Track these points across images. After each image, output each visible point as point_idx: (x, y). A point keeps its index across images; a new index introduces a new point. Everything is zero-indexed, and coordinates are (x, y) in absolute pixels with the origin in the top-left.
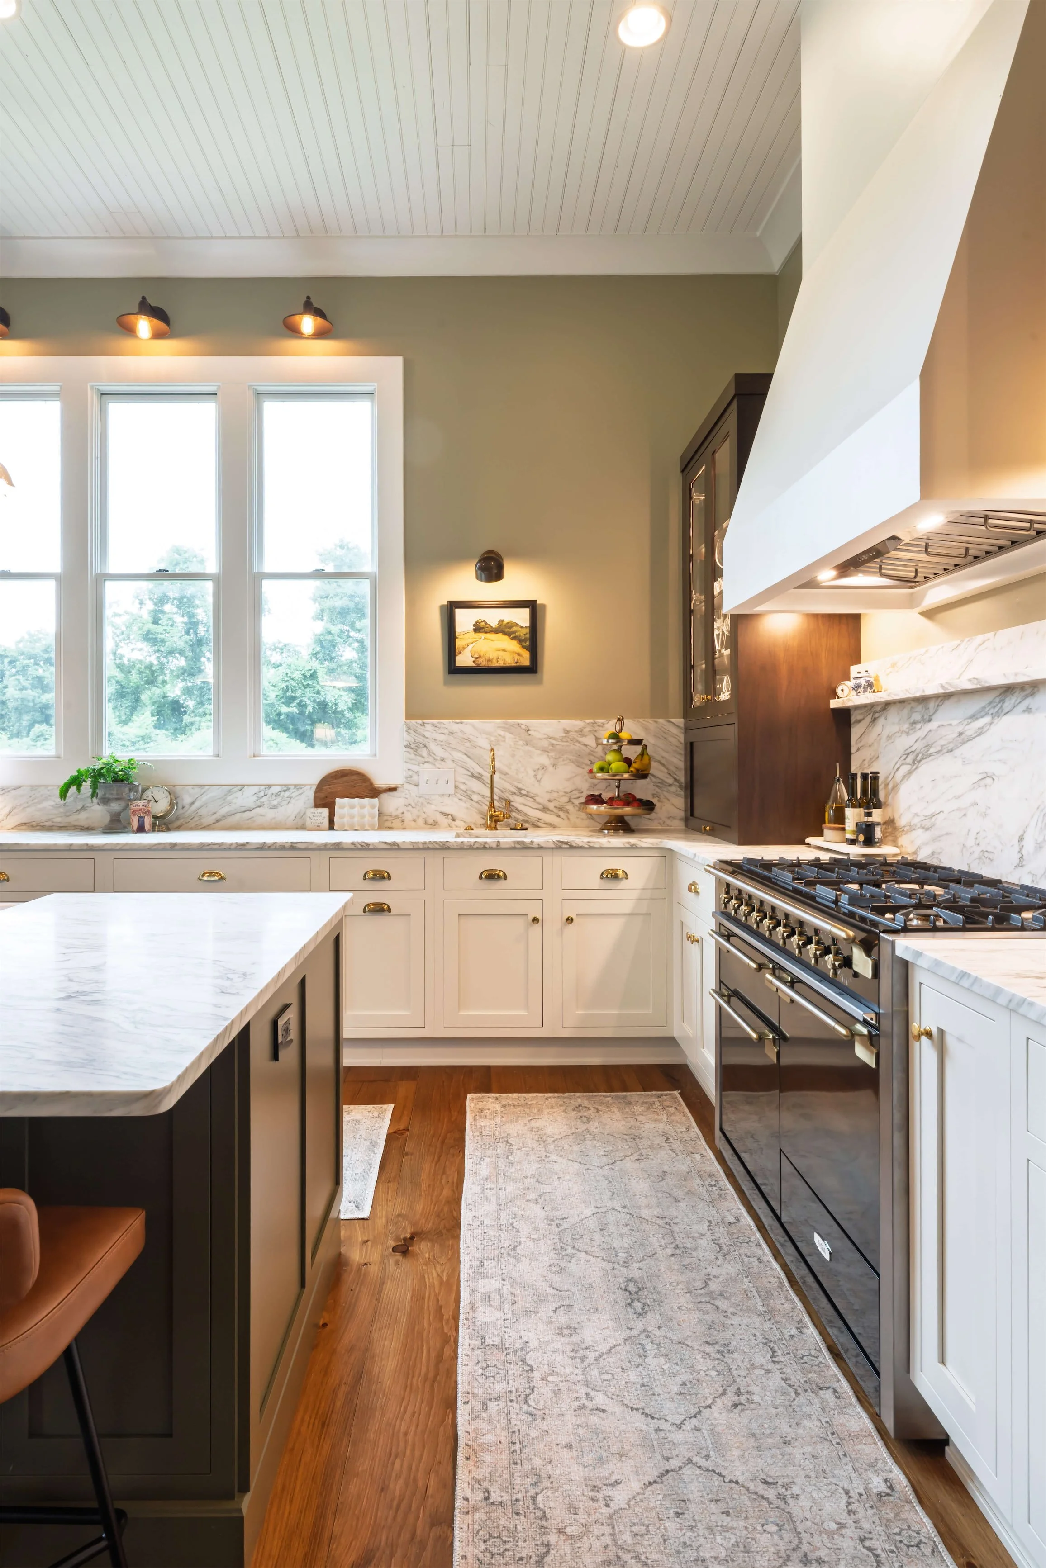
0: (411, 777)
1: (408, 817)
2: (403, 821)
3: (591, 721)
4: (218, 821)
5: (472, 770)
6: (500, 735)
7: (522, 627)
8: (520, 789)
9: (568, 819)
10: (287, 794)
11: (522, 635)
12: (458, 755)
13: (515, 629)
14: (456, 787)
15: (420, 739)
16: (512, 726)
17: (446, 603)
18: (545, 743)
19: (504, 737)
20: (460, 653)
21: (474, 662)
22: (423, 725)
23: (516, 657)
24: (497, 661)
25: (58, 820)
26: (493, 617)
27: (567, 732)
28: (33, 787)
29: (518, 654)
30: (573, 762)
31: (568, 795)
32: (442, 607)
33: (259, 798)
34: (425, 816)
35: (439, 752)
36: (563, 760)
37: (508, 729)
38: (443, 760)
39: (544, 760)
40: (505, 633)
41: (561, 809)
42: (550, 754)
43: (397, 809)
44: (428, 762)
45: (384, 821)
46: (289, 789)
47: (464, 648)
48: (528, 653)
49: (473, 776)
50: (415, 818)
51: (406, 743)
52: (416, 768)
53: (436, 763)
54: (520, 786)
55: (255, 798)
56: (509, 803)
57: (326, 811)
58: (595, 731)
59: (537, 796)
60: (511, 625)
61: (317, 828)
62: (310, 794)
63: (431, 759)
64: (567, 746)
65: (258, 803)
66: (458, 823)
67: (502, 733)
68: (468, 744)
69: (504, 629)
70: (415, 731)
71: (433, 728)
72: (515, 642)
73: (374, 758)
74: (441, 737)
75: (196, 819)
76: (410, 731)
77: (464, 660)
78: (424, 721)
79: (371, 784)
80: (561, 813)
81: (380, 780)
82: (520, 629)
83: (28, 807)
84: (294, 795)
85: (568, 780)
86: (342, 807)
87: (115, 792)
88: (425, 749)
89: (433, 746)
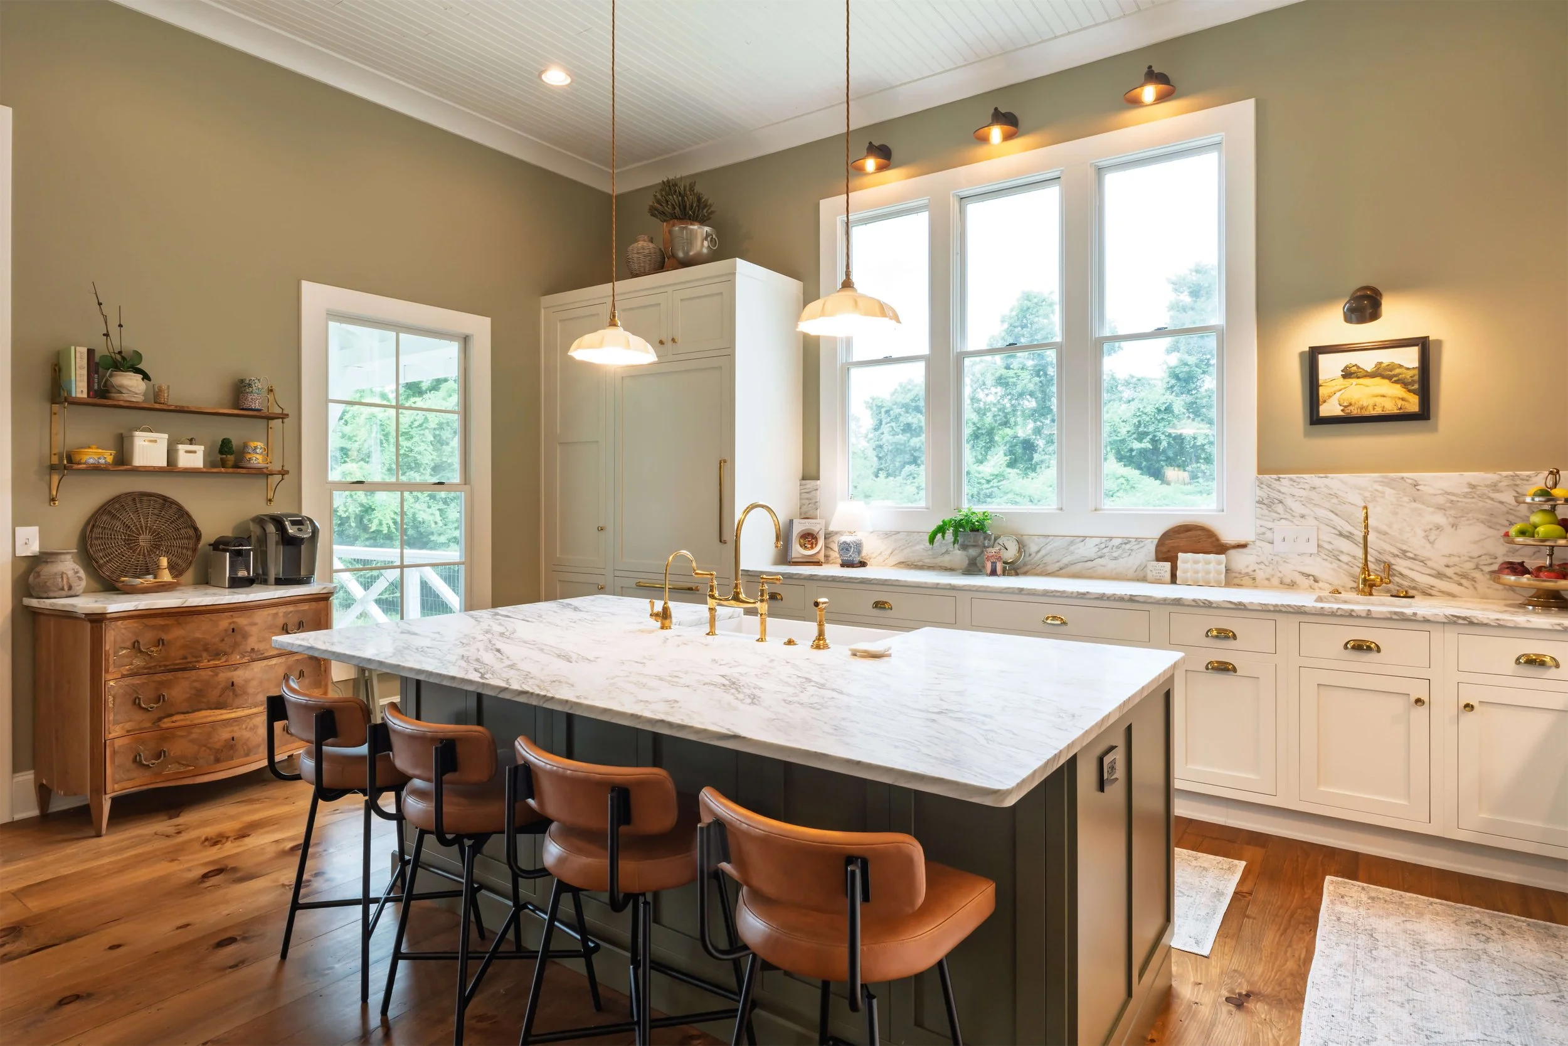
0: (1264, 534)
1: (1260, 575)
2: (1254, 579)
3: (1511, 473)
4: (1061, 569)
5: (1339, 528)
6: (1377, 490)
7: (1408, 369)
8: (1404, 552)
9: (1475, 588)
10: (1128, 546)
11: (1408, 377)
12: (1321, 512)
13: (1397, 371)
14: (1318, 546)
15: (1274, 494)
16: (1393, 480)
17: (1308, 349)
18: (1441, 500)
19: (1383, 493)
20: (1325, 402)
21: (1342, 410)
22: (1278, 479)
23: (1400, 403)
24: (1374, 409)
25: (927, 560)
26: (1367, 361)
27: (1473, 487)
28: (909, 533)
29: (1403, 399)
30: (1482, 522)
31: (1475, 560)
32: (1302, 354)
33: (1100, 550)
34: (1280, 575)
35: (1297, 508)
36: (1467, 520)
37: (1389, 483)
38: (1303, 517)
39: (1440, 519)
40: (1383, 377)
41: (1464, 576)
42: (1447, 513)
43: (1247, 567)
44: (1286, 519)
45: (1231, 579)
46: (1130, 542)
47: (1330, 397)
48: (1417, 397)
49: (1341, 534)
50: (1268, 577)
51: (1257, 499)
52: (1270, 525)
53: (1294, 520)
54: (1405, 547)
55: (1096, 549)
56: (1389, 567)
57: (1168, 565)
58: (1517, 485)
59: (1429, 559)
60: (1392, 367)
61: (1159, 581)
62: (1151, 548)
63: (1288, 516)
64: (1473, 503)
65: (1099, 554)
66: (1321, 584)
67: (1380, 488)
68: (1335, 500)
69: (1382, 373)
70: (1269, 486)
71: (1291, 483)
72: (1398, 386)
73: (1221, 513)
74: (1303, 493)
75: (1041, 566)
76: (1262, 486)
77: (1329, 409)
78: (1281, 476)
79: (1218, 540)
80: (1464, 581)
81: (1228, 536)
82: (1405, 371)
83: (906, 548)
84: (1135, 548)
85: (1476, 542)
86: (1185, 562)
87: (972, 540)
88: (1280, 505)
89: (1289, 502)
